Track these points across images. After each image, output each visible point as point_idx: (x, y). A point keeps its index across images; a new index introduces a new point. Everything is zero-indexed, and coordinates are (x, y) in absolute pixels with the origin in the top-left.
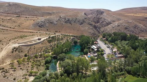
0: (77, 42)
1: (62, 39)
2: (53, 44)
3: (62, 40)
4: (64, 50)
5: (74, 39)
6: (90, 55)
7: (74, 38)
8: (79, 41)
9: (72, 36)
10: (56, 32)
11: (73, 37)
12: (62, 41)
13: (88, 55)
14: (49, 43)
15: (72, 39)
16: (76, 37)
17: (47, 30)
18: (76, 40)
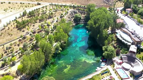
0: (81, 18)
1: (51, 16)
3: (51, 18)
6: (120, 64)
9: (71, 7)
11: (72, 10)
13: (116, 66)
16: (78, 8)
18: (79, 15)
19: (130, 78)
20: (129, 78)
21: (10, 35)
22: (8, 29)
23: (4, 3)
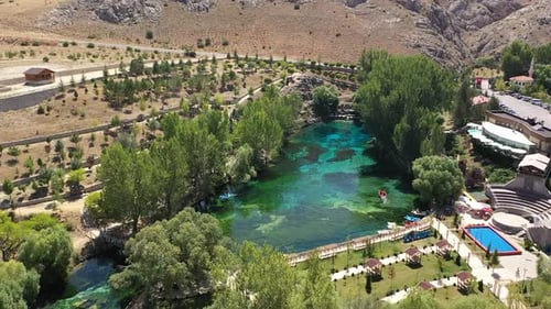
0: (337, 101)
1: (229, 83)
2: (140, 119)
3: (231, 88)
4: (231, 162)
5: (314, 82)
7: (312, 75)
8: (348, 94)
9: (302, 67)
10: (201, 47)
11: (308, 73)
12: (229, 95)
14: (116, 106)
15: (304, 85)
16: (330, 71)
17: (149, 36)
18: (328, 89)
19: (525, 253)
20: (520, 253)
21: (79, 117)
22: (75, 100)
23: (74, 44)
